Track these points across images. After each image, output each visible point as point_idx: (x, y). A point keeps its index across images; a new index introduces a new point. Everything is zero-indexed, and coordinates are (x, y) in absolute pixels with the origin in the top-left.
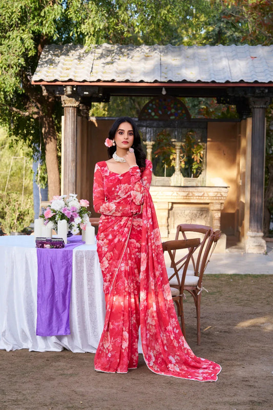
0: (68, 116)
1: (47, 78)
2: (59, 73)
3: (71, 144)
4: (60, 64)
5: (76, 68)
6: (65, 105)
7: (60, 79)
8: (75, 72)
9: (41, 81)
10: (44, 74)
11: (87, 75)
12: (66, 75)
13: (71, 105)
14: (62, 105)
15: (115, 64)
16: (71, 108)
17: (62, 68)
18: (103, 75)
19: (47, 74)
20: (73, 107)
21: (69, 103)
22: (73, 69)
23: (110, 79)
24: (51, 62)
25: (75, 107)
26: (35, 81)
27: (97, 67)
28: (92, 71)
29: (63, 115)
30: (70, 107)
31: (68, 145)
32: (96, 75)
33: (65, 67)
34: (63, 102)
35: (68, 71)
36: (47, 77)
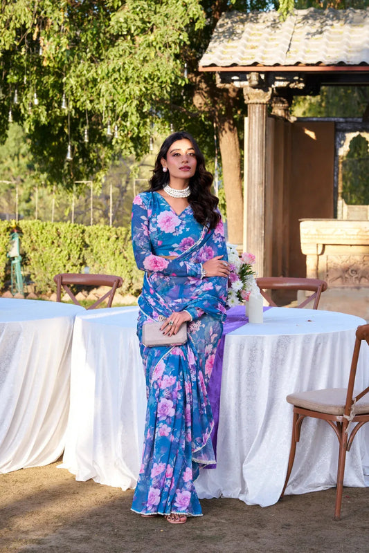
0: (254, 118)
1: (223, 61)
2: (240, 54)
3: (257, 158)
5: (266, 46)
6: (250, 102)
7: (241, 63)
8: (264, 53)
9: (213, 65)
10: (217, 55)
11: (281, 55)
12: (250, 57)
13: (258, 101)
14: (245, 102)
15: (326, 34)
16: (258, 105)
17: (245, 46)
18: (306, 56)
19: (223, 56)
20: (260, 104)
21: (256, 98)
22: (262, 48)
23: (315, 62)
24: (231, 33)
25: (263, 104)
26: (203, 67)
27: (297, 43)
28: (289, 50)
29: (247, 116)
30: (257, 103)
31: (253, 161)
32: (295, 55)
33: (249, 44)
34: (246, 97)
35: (253, 50)
36: (222, 59)
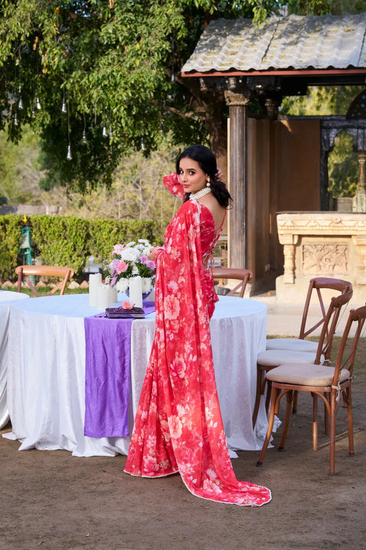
0: (235, 119)
1: (201, 67)
2: (220, 60)
3: (238, 156)
4: (225, 48)
5: (245, 52)
6: (230, 104)
7: (219, 68)
8: (242, 58)
9: (193, 71)
10: (199, 63)
11: (257, 61)
12: (229, 62)
13: (238, 103)
14: (227, 104)
15: (300, 45)
16: (238, 107)
17: (226, 52)
18: (280, 60)
19: (205, 62)
20: (240, 105)
21: (236, 101)
22: (241, 53)
23: (286, 66)
24: (213, 45)
25: (243, 106)
26: (186, 73)
27: (274, 48)
28: (265, 56)
29: (229, 117)
30: (237, 105)
31: (234, 158)
32: (269, 60)
33: (230, 50)
34: (227, 100)
35: (232, 56)
36: (202, 65)
